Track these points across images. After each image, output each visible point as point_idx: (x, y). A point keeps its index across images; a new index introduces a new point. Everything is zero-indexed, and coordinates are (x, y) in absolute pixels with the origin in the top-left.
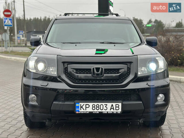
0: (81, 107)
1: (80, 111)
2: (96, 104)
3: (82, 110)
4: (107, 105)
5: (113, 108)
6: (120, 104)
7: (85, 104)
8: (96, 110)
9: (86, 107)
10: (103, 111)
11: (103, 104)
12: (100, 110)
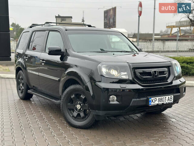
0: (152, 101)
1: (152, 104)
2: (160, 98)
3: (153, 103)
4: (166, 97)
5: (169, 100)
6: (173, 96)
7: (155, 98)
8: (160, 102)
9: (155, 101)
10: (164, 102)
11: (164, 97)
12: (162, 102)
